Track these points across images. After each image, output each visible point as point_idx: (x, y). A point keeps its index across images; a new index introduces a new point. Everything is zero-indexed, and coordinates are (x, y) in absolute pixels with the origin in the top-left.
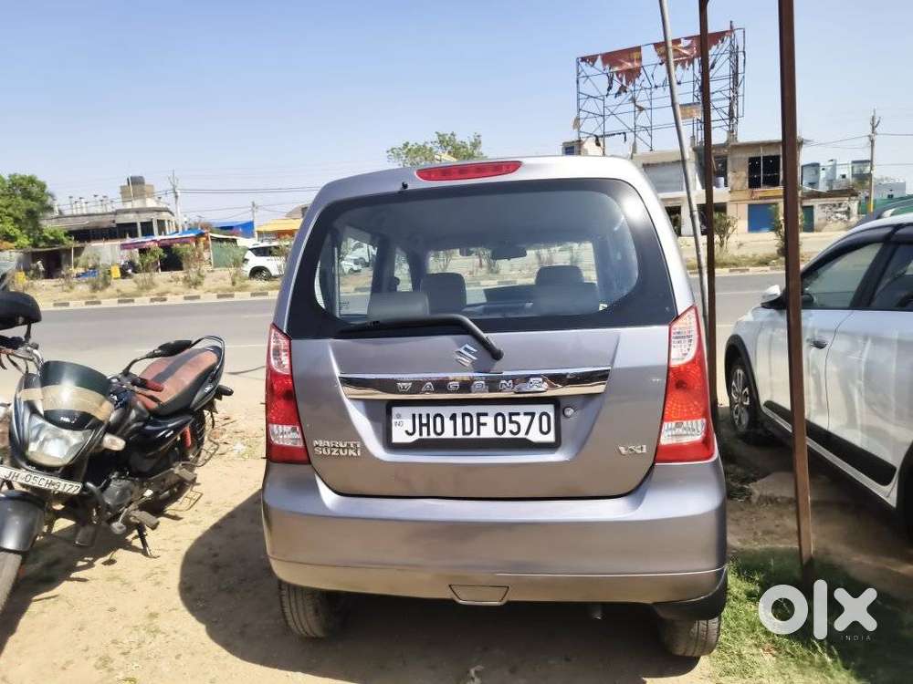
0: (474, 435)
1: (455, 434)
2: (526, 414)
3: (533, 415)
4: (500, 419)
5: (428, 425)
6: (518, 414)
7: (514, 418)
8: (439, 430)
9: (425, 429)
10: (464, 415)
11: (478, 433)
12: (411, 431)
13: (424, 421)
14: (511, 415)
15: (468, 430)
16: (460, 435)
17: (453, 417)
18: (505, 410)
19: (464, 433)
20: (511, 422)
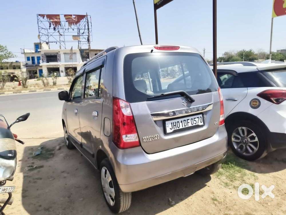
0: (187, 126)
1: (183, 127)
2: (197, 118)
3: (198, 118)
4: (192, 120)
5: (176, 125)
6: (196, 118)
7: (195, 119)
8: (179, 127)
9: (175, 127)
10: (184, 121)
11: (188, 125)
12: (171, 128)
13: (175, 124)
14: (194, 118)
15: (185, 125)
16: (184, 127)
17: (182, 122)
18: (193, 117)
19: (185, 126)
20: (195, 121)
